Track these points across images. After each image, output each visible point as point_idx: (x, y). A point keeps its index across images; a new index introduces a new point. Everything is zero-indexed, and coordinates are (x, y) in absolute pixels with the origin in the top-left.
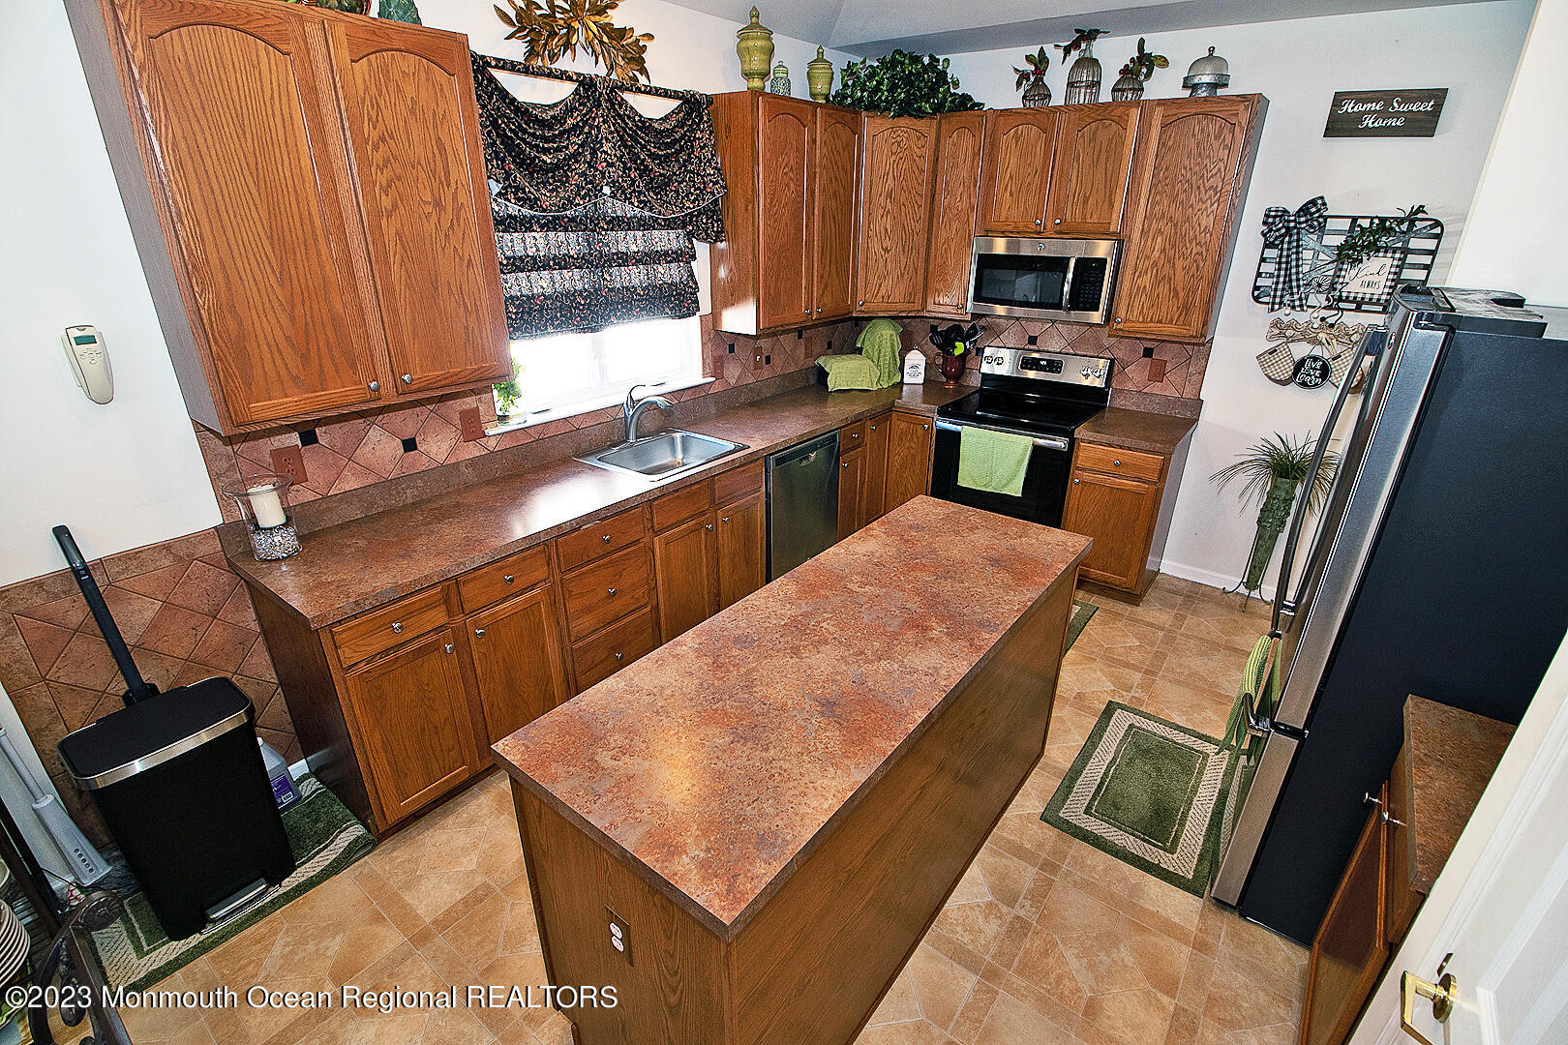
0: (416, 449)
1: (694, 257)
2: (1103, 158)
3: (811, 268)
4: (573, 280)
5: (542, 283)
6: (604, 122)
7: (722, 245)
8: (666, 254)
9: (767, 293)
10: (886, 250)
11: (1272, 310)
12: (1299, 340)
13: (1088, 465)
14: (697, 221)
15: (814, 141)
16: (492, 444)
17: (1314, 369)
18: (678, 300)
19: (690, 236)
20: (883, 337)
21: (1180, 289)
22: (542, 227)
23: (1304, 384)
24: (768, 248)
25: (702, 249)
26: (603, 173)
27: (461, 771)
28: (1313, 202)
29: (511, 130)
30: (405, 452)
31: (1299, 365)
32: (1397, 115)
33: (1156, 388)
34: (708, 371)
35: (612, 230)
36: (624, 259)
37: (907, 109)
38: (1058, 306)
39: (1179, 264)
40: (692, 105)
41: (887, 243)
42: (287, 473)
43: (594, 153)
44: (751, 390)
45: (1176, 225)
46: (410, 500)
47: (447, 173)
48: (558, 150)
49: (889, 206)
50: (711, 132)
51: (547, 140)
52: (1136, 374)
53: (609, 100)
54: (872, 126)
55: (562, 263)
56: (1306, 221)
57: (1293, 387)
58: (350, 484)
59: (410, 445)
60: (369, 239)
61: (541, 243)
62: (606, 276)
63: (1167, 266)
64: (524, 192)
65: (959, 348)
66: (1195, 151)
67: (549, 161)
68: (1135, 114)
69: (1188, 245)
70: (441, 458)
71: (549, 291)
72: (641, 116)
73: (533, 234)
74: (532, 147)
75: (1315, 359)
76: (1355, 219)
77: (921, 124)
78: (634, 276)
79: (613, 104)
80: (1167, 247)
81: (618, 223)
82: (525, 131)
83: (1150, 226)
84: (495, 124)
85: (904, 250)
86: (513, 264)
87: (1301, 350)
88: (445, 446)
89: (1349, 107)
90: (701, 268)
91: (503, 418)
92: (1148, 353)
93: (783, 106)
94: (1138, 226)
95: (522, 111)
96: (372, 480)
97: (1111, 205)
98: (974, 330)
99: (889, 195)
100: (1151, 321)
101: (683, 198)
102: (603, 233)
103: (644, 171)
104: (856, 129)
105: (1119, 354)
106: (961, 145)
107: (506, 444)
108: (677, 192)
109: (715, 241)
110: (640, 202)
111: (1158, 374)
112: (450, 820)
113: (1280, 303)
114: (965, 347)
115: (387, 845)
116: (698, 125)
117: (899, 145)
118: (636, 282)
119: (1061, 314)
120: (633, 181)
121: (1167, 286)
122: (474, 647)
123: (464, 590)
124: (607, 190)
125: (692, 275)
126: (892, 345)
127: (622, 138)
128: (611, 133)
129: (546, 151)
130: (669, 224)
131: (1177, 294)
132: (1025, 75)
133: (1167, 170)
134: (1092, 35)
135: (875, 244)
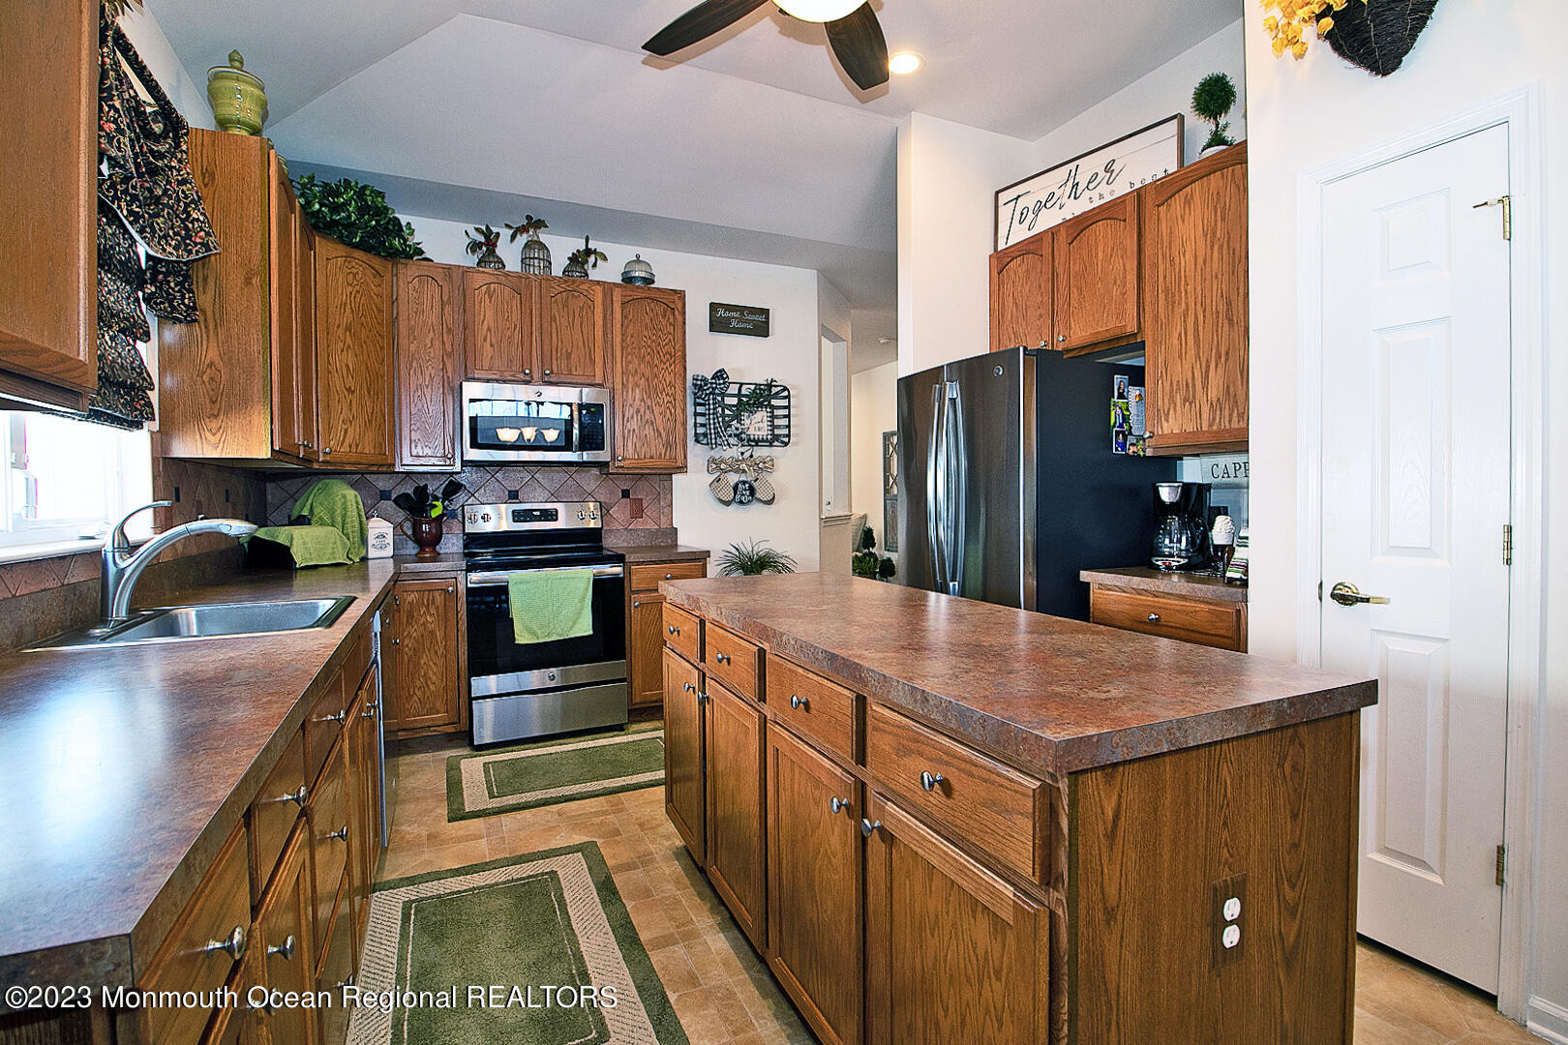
1: (147, 337)
2: (577, 322)
3: (299, 387)
9: (281, 406)
10: (349, 390)
11: (712, 448)
12: (730, 471)
14: (162, 282)
17: (745, 490)
19: (143, 301)
21: (662, 431)
23: (741, 502)
24: (279, 342)
25: (152, 327)
28: (720, 371)
31: (735, 488)
32: (748, 321)
33: (638, 524)
39: (656, 410)
41: (350, 383)
45: (648, 379)
49: (349, 341)
50: (190, 170)
54: (322, 249)
56: (724, 383)
57: (734, 506)
63: (647, 412)
65: (437, 509)
66: (649, 325)
68: (596, 290)
69: (660, 395)
75: (744, 483)
76: (741, 385)
77: (374, 261)
80: (644, 396)
83: (627, 381)
85: (369, 393)
87: (733, 478)
89: (721, 312)
92: (626, 494)
94: (618, 379)
97: (593, 361)
99: (348, 329)
100: (645, 458)
105: (600, 498)
106: (425, 293)
109: (182, 320)
111: (638, 512)
113: (716, 443)
117: (355, 277)
119: (571, 456)
121: (651, 428)
126: (358, 509)
131: (660, 435)
132: (479, 245)
133: (632, 336)
134: (539, 224)
135: (337, 383)
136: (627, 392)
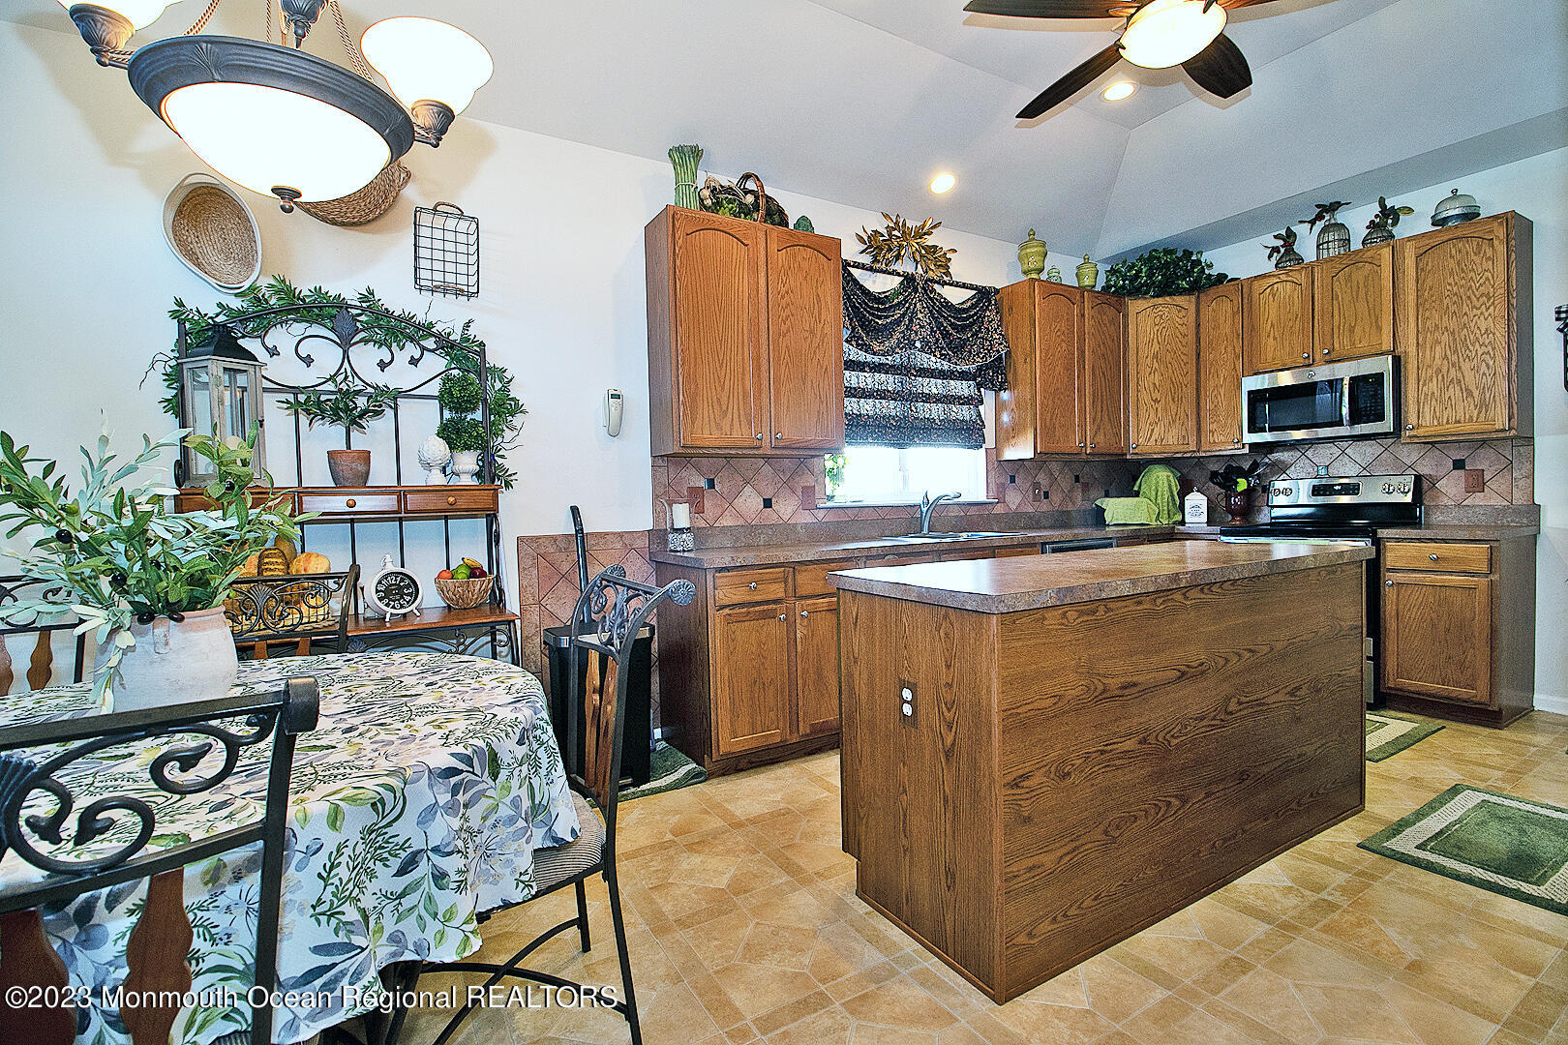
0: (771, 507)
1: (982, 402)
2: (1362, 293)
3: (1083, 411)
4: (890, 408)
5: (867, 406)
6: (920, 300)
7: (1005, 395)
8: (960, 398)
9: (1044, 427)
10: (1156, 401)
13: (1399, 565)
14: (985, 374)
15: (1083, 315)
16: (821, 514)
18: (970, 433)
19: (979, 386)
20: (1160, 480)
21: (1473, 388)
22: (871, 369)
24: (1044, 390)
25: (989, 396)
26: (916, 333)
27: (775, 735)
29: (858, 303)
30: (765, 507)
33: (1477, 499)
34: (991, 494)
35: (920, 376)
36: (927, 398)
37: (1166, 289)
38: (1340, 423)
39: (1466, 366)
40: (984, 294)
41: (1157, 395)
42: (696, 499)
43: (911, 321)
44: (1030, 518)
45: (1453, 333)
46: (761, 543)
47: (820, 314)
48: (886, 317)
49: (1156, 365)
50: (997, 313)
51: (878, 309)
52: (1450, 487)
53: (923, 288)
54: (1136, 306)
55: (883, 395)
58: (727, 521)
59: (768, 503)
60: (771, 347)
61: (869, 381)
62: (913, 408)
63: (1453, 371)
64: (863, 340)
65: (1242, 485)
66: (1457, 269)
67: (880, 322)
68: (1386, 253)
69: (1471, 348)
70: (786, 518)
71: (871, 413)
72: (945, 299)
73: (865, 374)
74: (870, 314)
77: (1179, 300)
78: (935, 411)
79: (926, 291)
80: (1448, 352)
81: (925, 372)
82: (866, 304)
83: (1425, 339)
84: (849, 298)
85: (1173, 400)
86: (849, 392)
88: (790, 510)
90: (987, 410)
91: (831, 498)
92: (1459, 465)
93: (1055, 290)
94: (1412, 341)
95: (865, 292)
96: (741, 522)
97: (1379, 329)
98: (1255, 465)
99: (1155, 356)
100: (1448, 423)
101: (974, 356)
102: (913, 378)
103: (946, 335)
104: (1121, 308)
105: (1424, 470)
106: (1220, 311)
107: (831, 517)
108: (970, 352)
109: (1000, 390)
110: (941, 355)
111: (1476, 485)
112: (762, 776)
114: (1249, 484)
115: (715, 781)
116: (987, 307)
117: (1161, 318)
118: (934, 415)
119: (1343, 431)
120: (937, 340)
121: (1457, 388)
122: (798, 626)
123: (798, 577)
124: (918, 344)
125: (979, 415)
126: (1170, 485)
127: (931, 312)
128: (923, 307)
129: (880, 318)
130: (964, 376)
131: (1470, 393)
132: (1276, 250)
133: (1431, 289)
134: (1334, 207)
135: (1145, 396)
136: (1424, 353)
